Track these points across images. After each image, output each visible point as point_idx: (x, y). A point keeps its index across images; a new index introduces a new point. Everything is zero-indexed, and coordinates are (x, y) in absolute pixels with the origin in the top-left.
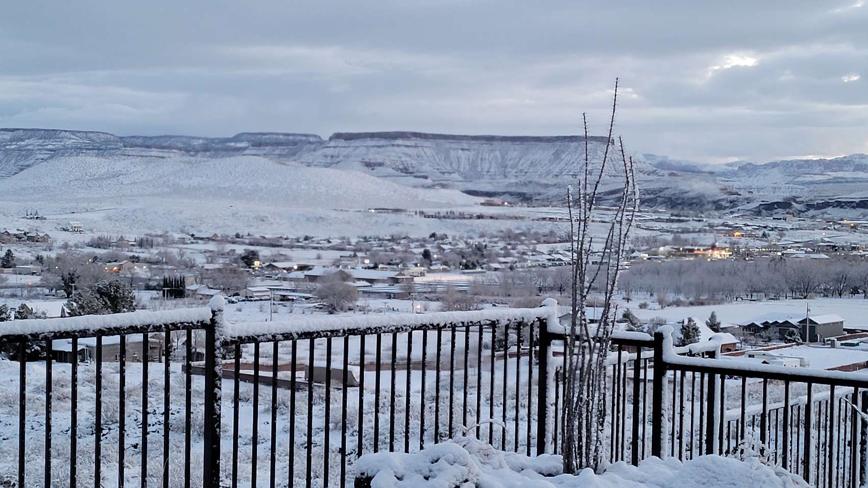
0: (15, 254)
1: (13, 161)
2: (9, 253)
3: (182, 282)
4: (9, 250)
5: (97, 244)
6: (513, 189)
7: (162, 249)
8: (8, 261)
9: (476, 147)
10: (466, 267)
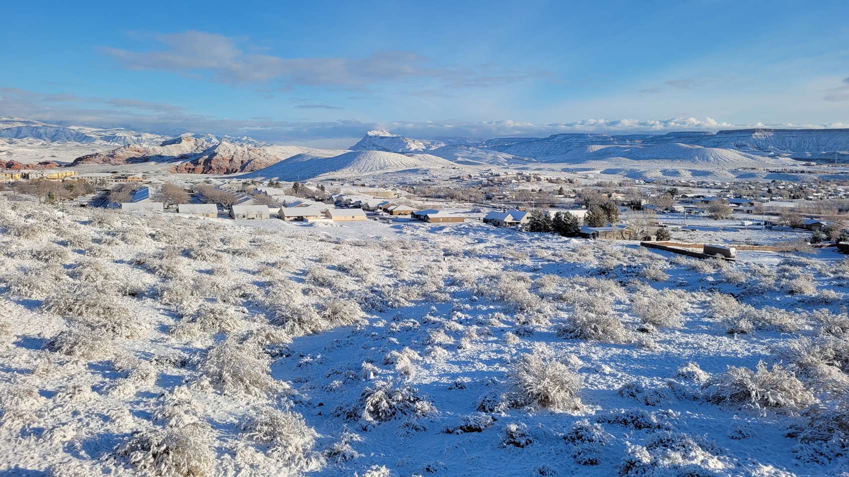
3: (640, 203)
5: (599, 185)
6: (823, 157)
7: (630, 187)
9: (801, 135)
10: (794, 198)
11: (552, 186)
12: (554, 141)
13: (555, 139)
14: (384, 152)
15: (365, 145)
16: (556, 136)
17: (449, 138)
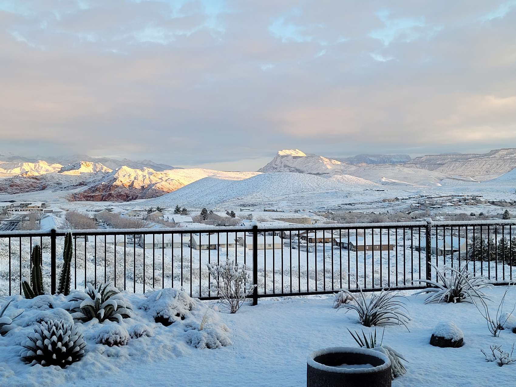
0: (510, 212)
1: (508, 165)
2: (506, 212)
4: (506, 210)
8: (506, 216)
11: (495, 210)
12: (494, 157)
13: (497, 155)
14: (298, 173)
15: (276, 167)
16: (497, 151)
17: (372, 156)
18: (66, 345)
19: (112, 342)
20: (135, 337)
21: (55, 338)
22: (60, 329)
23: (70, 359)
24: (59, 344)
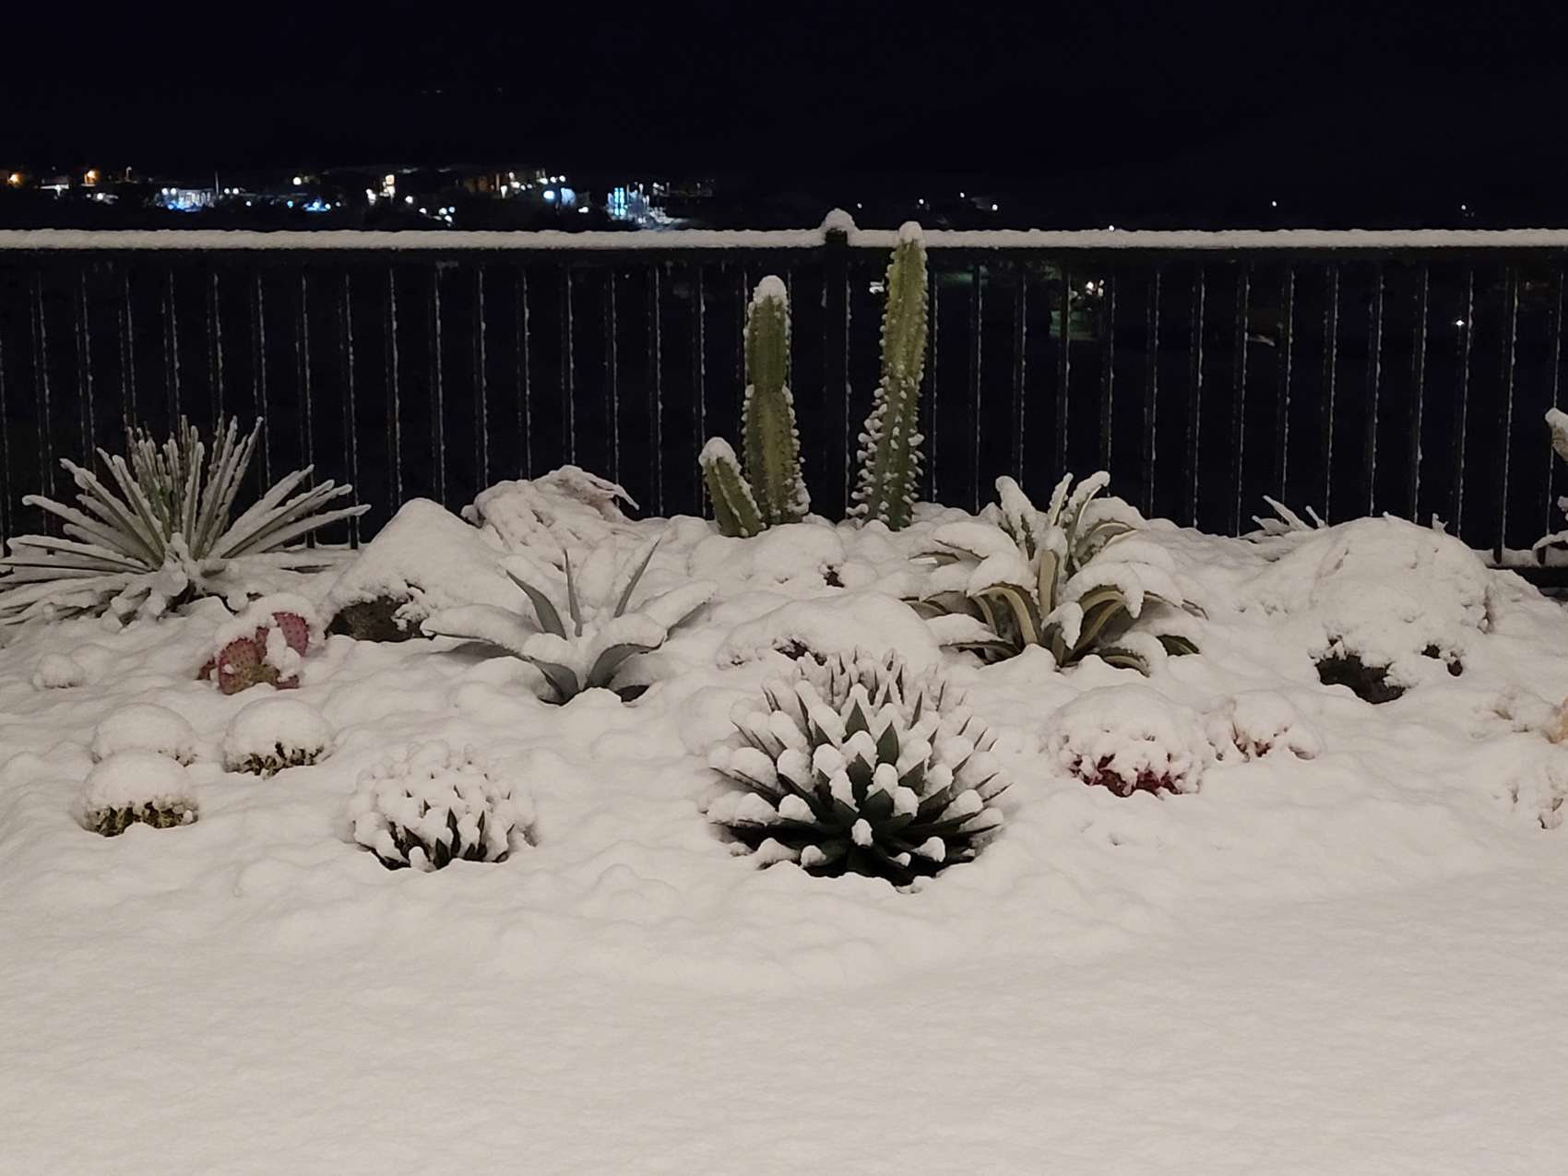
18: (913, 780)
19: (1130, 776)
20: (1233, 754)
21: (864, 745)
22: (887, 699)
23: (935, 848)
24: (885, 777)
